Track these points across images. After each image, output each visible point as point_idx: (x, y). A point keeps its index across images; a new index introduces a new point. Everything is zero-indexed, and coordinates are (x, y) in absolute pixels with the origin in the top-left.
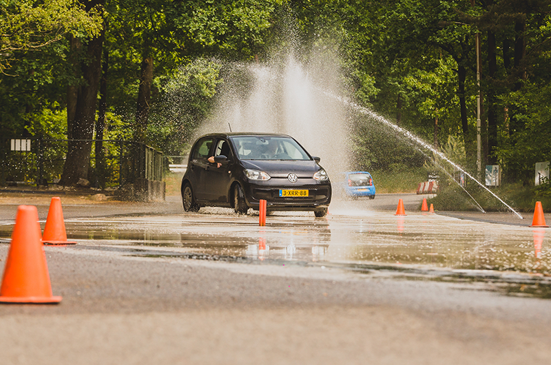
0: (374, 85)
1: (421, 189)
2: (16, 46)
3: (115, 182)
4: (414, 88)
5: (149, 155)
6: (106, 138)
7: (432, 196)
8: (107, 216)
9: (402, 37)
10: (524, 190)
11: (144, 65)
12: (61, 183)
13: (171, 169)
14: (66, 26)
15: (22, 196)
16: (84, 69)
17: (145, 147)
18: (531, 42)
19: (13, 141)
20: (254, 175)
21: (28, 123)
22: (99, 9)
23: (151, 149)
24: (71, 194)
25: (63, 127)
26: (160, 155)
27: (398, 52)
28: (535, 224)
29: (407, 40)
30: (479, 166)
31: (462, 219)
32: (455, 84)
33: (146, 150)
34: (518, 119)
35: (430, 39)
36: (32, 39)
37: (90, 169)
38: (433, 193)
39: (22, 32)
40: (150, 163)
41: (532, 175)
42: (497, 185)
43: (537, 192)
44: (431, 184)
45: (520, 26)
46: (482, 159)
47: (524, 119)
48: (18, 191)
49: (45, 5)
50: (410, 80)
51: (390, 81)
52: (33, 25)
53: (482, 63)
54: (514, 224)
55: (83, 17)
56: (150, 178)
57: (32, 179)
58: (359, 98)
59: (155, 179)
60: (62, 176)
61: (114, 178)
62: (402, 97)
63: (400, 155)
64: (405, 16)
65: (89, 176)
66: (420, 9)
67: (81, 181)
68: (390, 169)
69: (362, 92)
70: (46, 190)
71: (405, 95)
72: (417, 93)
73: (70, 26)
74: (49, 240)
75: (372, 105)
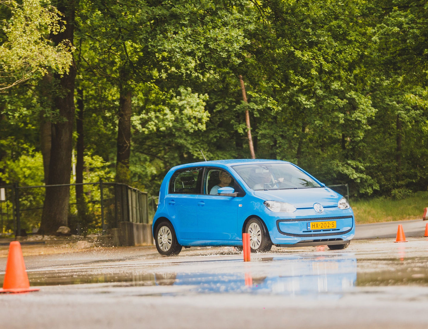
0: (372, 106)
1: (427, 215)
3: (99, 227)
4: (415, 107)
5: (132, 198)
6: (87, 180)
11: (122, 101)
12: (41, 232)
14: (33, 64)
17: (127, 188)
22: (67, 44)
23: (135, 191)
24: (51, 244)
25: (41, 173)
26: (145, 196)
33: (129, 191)
37: (71, 217)
40: (134, 205)
49: (10, 43)
51: (388, 101)
56: (135, 221)
57: (10, 231)
58: (356, 120)
59: (140, 222)
60: (41, 224)
61: (97, 223)
62: (401, 118)
63: (403, 180)
64: (399, 29)
65: (69, 223)
66: (413, 21)
67: (61, 229)
68: (393, 195)
69: (359, 114)
70: (25, 240)
71: (404, 115)
72: (418, 112)
73: (38, 64)
74: (10, 288)
75: (370, 128)
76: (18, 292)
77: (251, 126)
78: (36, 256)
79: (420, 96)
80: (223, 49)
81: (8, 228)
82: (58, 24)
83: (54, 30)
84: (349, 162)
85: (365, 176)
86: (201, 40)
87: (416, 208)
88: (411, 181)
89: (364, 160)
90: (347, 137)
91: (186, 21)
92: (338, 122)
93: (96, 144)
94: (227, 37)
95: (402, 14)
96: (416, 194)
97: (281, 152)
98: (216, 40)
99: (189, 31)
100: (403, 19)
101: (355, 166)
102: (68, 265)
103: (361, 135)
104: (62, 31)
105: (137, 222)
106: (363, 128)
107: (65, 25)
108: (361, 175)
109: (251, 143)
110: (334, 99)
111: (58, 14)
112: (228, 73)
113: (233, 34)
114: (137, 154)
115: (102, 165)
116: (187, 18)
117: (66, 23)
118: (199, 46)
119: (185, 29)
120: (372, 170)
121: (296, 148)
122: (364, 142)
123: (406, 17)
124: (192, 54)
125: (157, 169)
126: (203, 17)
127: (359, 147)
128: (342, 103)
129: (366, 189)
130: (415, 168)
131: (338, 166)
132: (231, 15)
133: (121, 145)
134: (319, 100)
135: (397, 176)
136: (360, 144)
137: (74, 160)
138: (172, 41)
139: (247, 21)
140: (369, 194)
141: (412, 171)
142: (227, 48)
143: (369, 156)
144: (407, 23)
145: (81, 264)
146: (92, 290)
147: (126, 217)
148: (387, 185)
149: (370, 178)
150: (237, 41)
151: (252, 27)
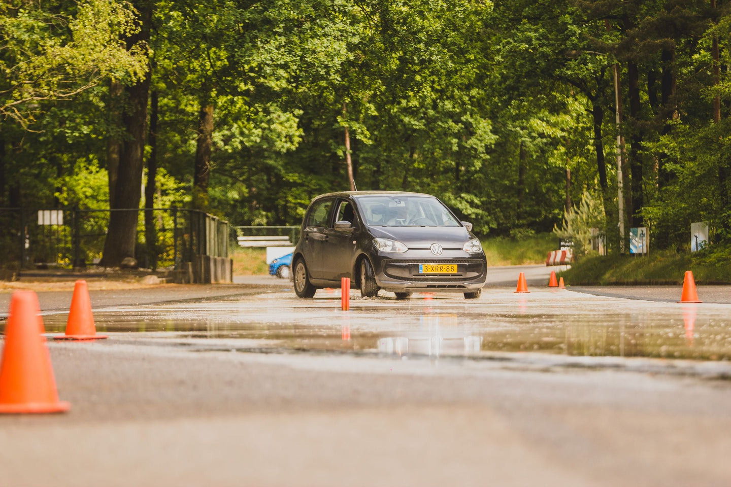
0: (491, 131)
1: (551, 260)
2: (41, 95)
3: (170, 260)
4: (542, 135)
5: (211, 228)
6: (158, 205)
7: (564, 268)
8: (156, 304)
9: (522, 72)
10: (678, 257)
11: (203, 114)
12: (103, 263)
13: (240, 243)
14: (103, 68)
15: (53, 282)
16: (126, 120)
17: (205, 216)
18: (682, 73)
19: (40, 213)
20: (386, 246)
21: (59, 190)
22: (143, 47)
23: (214, 219)
24: (114, 277)
26: (225, 226)
27: (518, 89)
28: (685, 299)
29: (528, 75)
30: (622, 230)
31: (598, 295)
32: (589, 129)
33: (207, 220)
34: (669, 170)
35: (557, 72)
36: (60, 85)
37: (138, 245)
38: (566, 264)
39: (47, 78)
40: (212, 236)
41: (687, 238)
42: (645, 251)
43: (694, 260)
44: (564, 253)
45: (668, 55)
46: (624, 220)
47: (676, 169)
48: (49, 275)
49: (76, 43)
50: (537, 124)
51: (510, 127)
52: (60, 68)
53: (623, 101)
54: (661, 300)
55: (123, 55)
56: (213, 254)
57: (67, 260)
58: (472, 147)
59: (219, 256)
60: (103, 254)
61: (168, 255)
62: (525, 146)
63: (525, 218)
64: (527, 46)
65: (136, 253)
66: (544, 36)
67: (126, 260)
68: (512, 235)
69: (476, 140)
70: (84, 272)
71: (529, 143)
72: (544, 140)
73: (108, 68)
74: (73, 334)
75: (488, 157)
76: (83, 339)
77: (351, 148)
78: (97, 291)
79: (548, 122)
80: (321, 63)
81: (64, 257)
82: (134, 23)
83: (128, 30)
84: (463, 195)
85: (480, 211)
86: (296, 51)
87: (539, 252)
88: (534, 219)
89: (481, 193)
90: (462, 165)
91: (280, 28)
92: (451, 149)
93: (169, 163)
94: (327, 49)
95: (532, 27)
96: (540, 235)
97: (385, 179)
98: (314, 52)
99: (283, 40)
100: (532, 34)
101: (469, 200)
102: (135, 305)
103: (478, 164)
104: (137, 32)
105: (214, 255)
106: (481, 157)
107: (140, 26)
108: (477, 211)
109: (350, 169)
110: (447, 122)
111: (133, 12)
112: (326, 88)
113: (336, 47)
114: (217, 175)
115: (175, 186)
116: (281, 25)
117: (142, 24)
118: (295, 58)
119: (278, 38)
120: (489, 206)
121: (402, 176)
122: (482, 173)
123: (536, 31)
124: (285, 66)
125: (239, 194)
126: (300, 24)
127: (475, 179)
128: (457, 127)
129: (481, 227)
130: (539, 205)
131: (450, 199)
132: (334, 24)
133: (200, 166)
134: (430, 121)
135: (518, 213)
136: (475, 176)
137: (144, 180)
138: (262, 50)
139: (351, 33)
140: (485, 233)
141: (536, 208)
142: (326, 63)
143: (486, 189)
144: (538, 39)
145: (150, 304)
146: (168, 341)
147: (202, 250)
148: (506, 224)
149: (487, 214)
150: (338, 55)
151: (356, 40)
